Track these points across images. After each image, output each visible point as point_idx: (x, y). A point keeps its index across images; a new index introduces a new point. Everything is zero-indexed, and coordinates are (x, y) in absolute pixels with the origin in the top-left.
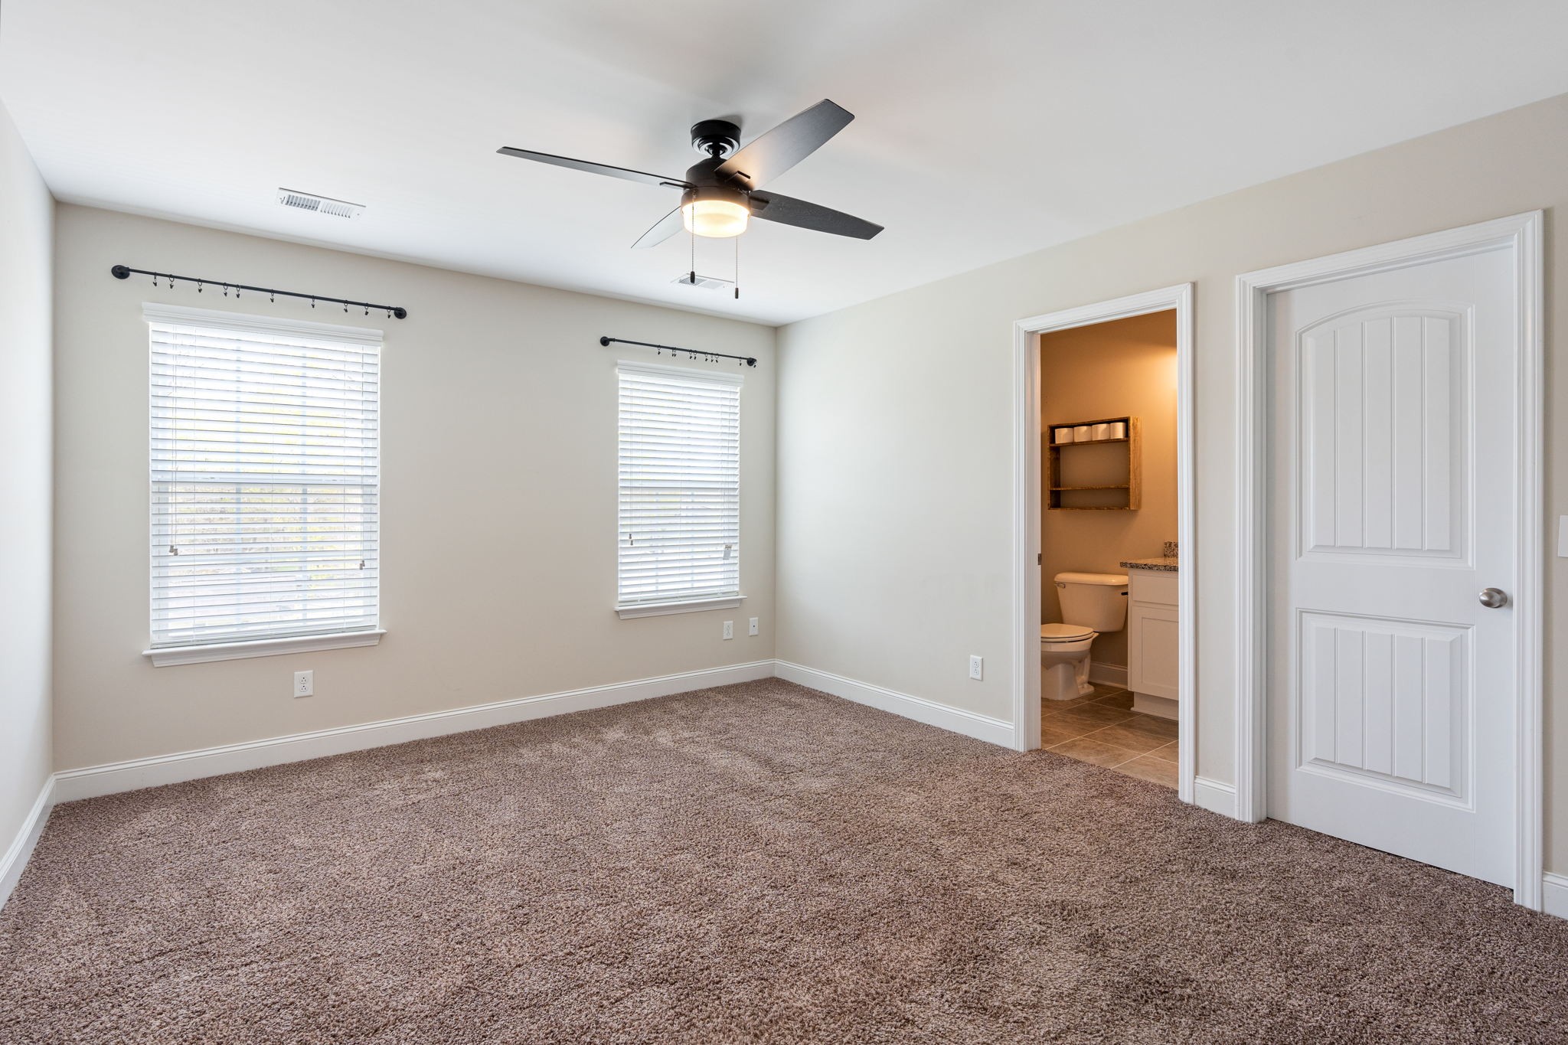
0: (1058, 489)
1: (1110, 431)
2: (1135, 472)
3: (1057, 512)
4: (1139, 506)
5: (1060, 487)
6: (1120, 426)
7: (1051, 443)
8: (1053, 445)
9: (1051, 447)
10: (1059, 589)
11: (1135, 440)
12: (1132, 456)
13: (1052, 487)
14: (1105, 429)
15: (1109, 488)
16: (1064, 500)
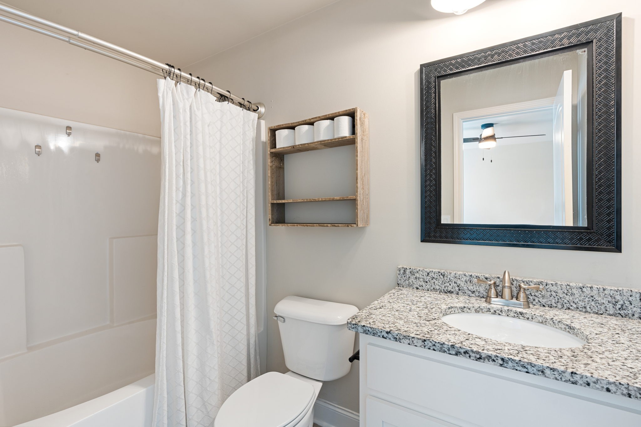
0: (280, 201)
1: (333, 129)
2: (362, 179)
3: (281, 228)
4: (367, 221)
5: (284, 199)
6: (345, 121)
7: (272, 148)
8: (273, 150)
9: (271, 153)
10: (280, 324)
11: (362, 139)
12: (359, 158)
13: (272, 199)
14: (328, 126)
15: (333, 200)
16: (289, 214)
